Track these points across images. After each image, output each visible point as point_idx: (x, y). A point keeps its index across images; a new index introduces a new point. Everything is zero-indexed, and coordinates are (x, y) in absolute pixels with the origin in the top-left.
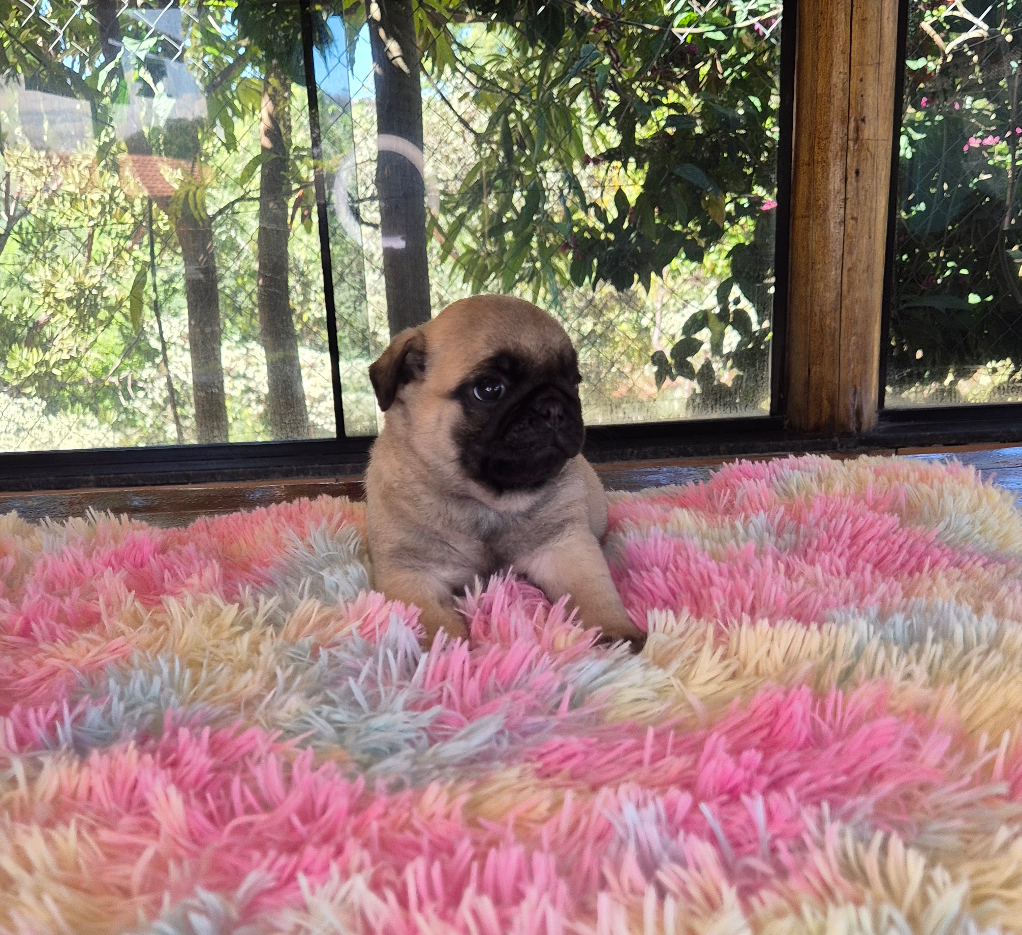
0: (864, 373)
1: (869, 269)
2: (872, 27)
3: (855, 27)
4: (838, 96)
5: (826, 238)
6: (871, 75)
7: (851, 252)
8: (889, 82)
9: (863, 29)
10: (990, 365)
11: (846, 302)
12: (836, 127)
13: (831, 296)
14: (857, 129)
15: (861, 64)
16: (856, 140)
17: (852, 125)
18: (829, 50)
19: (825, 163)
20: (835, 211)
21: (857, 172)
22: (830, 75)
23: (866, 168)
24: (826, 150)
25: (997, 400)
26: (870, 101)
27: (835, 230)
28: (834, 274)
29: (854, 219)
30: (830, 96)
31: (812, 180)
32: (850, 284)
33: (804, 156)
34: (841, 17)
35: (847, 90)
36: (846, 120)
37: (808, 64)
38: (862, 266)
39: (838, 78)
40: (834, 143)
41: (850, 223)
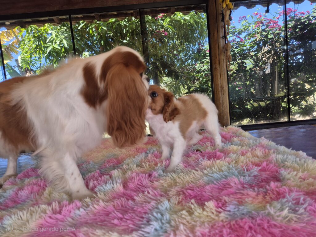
0: (228, 121)
1: (227, 107)
2: (223, 75)
4: (220, 85)
5: (220, 103)
6: (224, 81)
7: (224, 105)
8: (227, 82)
9: (222, 76)
10: (246, 119)
11: (224, 112)
12: (220, 88)
14: (223, 88)
15: (222, 80)
16: (223, 90)
18: (218, 79)
19: (219, 93)
20: (221, 99)
22: (218, 82)
23: (225, 94)
24: (219, 91)
25: (248, 124)
26: (224, 85)
27: (221, 102)
28: (222, 108)
29: (224, 100)
30: (218, 84)
31: (217, 96)
32: (224, 109)
33: (215, 92)
34: (219, 74)
37: (215, 81)
38: (225, 107)
39: (219, 82)
40: (220, 90)
41: (223, 101)
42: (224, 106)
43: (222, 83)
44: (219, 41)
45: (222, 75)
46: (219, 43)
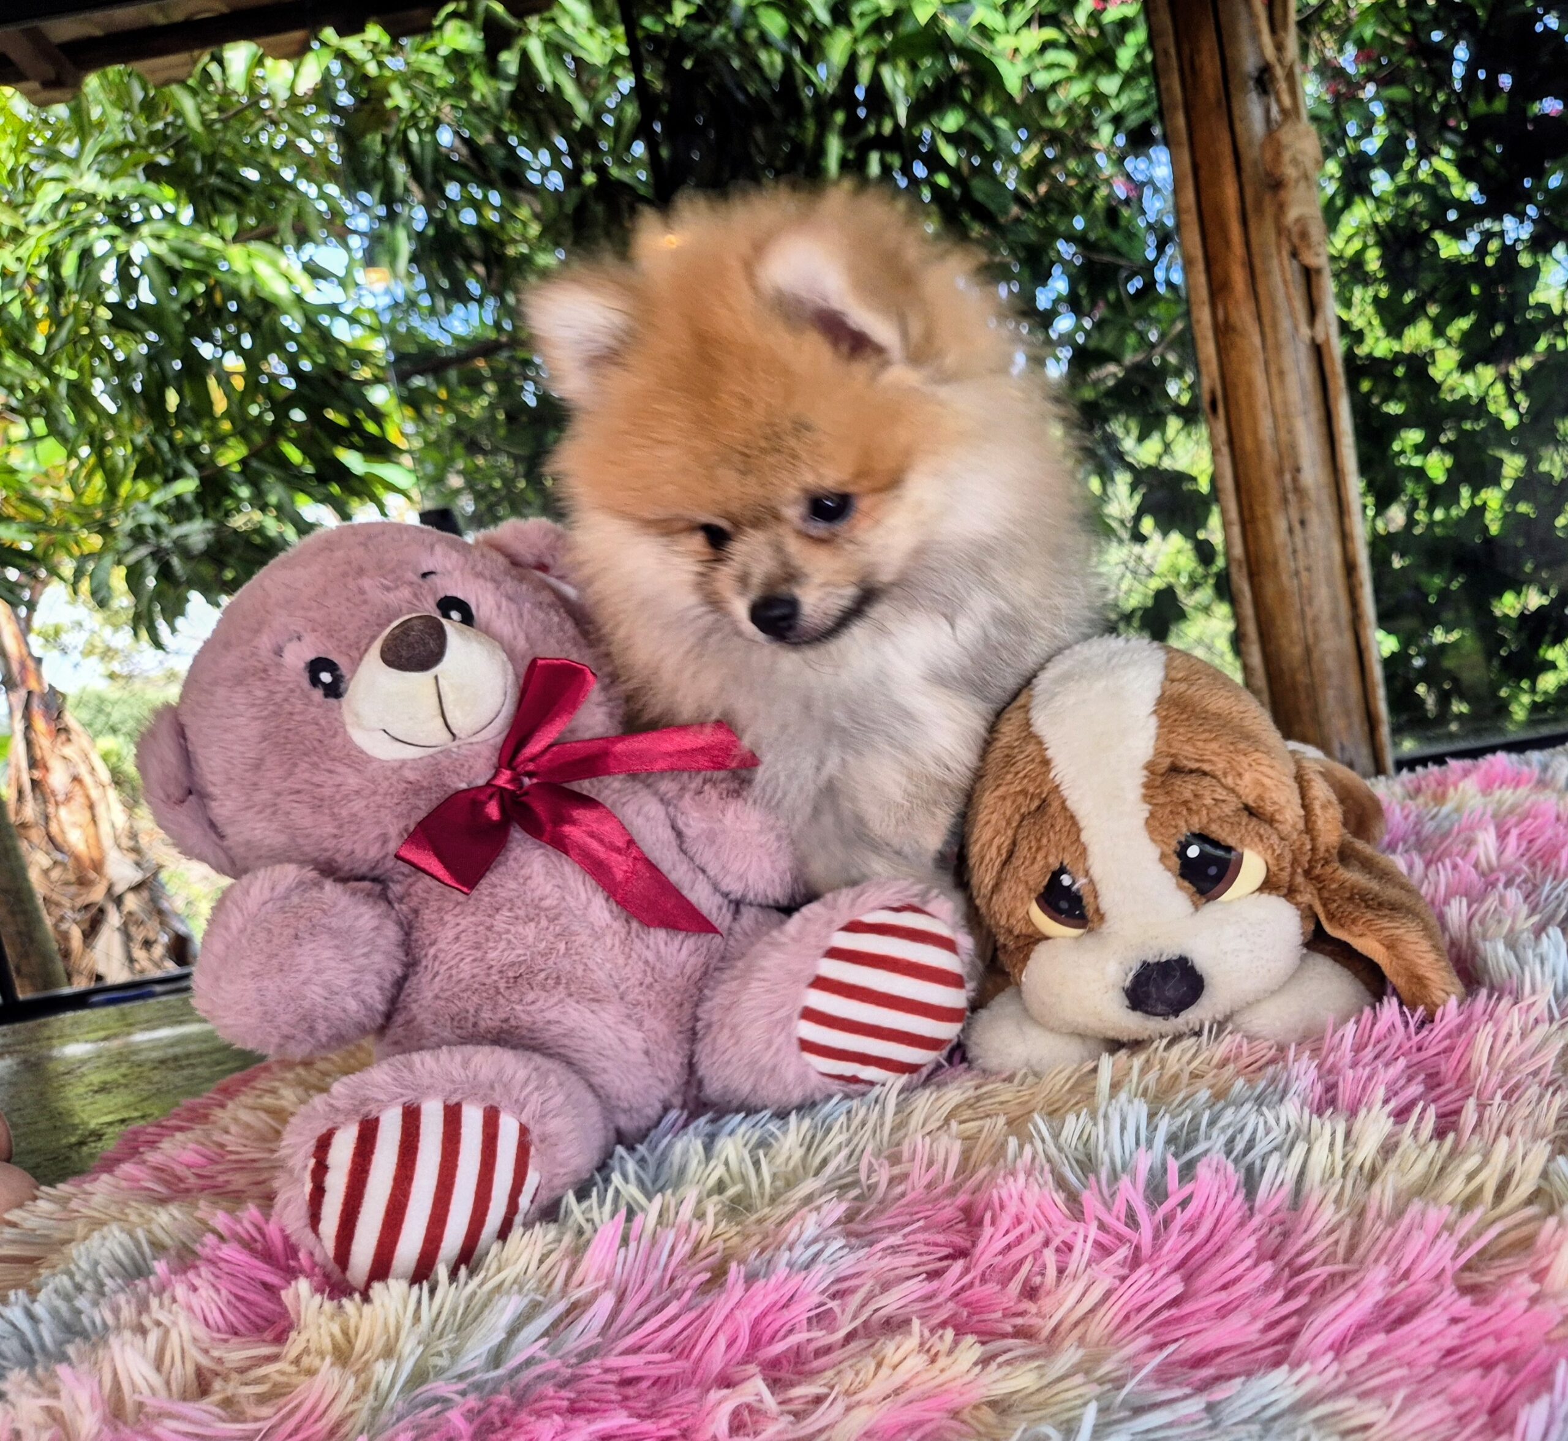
3: (1275, 381)
4: (1270, 453)
11: (1316, 655)
13: (1297, 651)
14: (1295, 480)
15: (1287, 416)
16: (1295, 489)
17: (1288, 477)
18: (1252, 408)
19: (1267, 518)
20: (1286, 563)
21: (1303, 523)
22: (1255, 433)
26: (1303, 449)
28: (1295, 627)
30: (1259, 452)
32: (1316, 635)
34: (1257, 373)
35: (1276, 443)
36: (1280, 472)
39: (1265, 431)
40: (1274, 495)
41: (1304, 575)
42: (1310, 613)
43: (1283, 435)
44: (1237, 113)
45: (1281, 373)
46: (1239, 127)
